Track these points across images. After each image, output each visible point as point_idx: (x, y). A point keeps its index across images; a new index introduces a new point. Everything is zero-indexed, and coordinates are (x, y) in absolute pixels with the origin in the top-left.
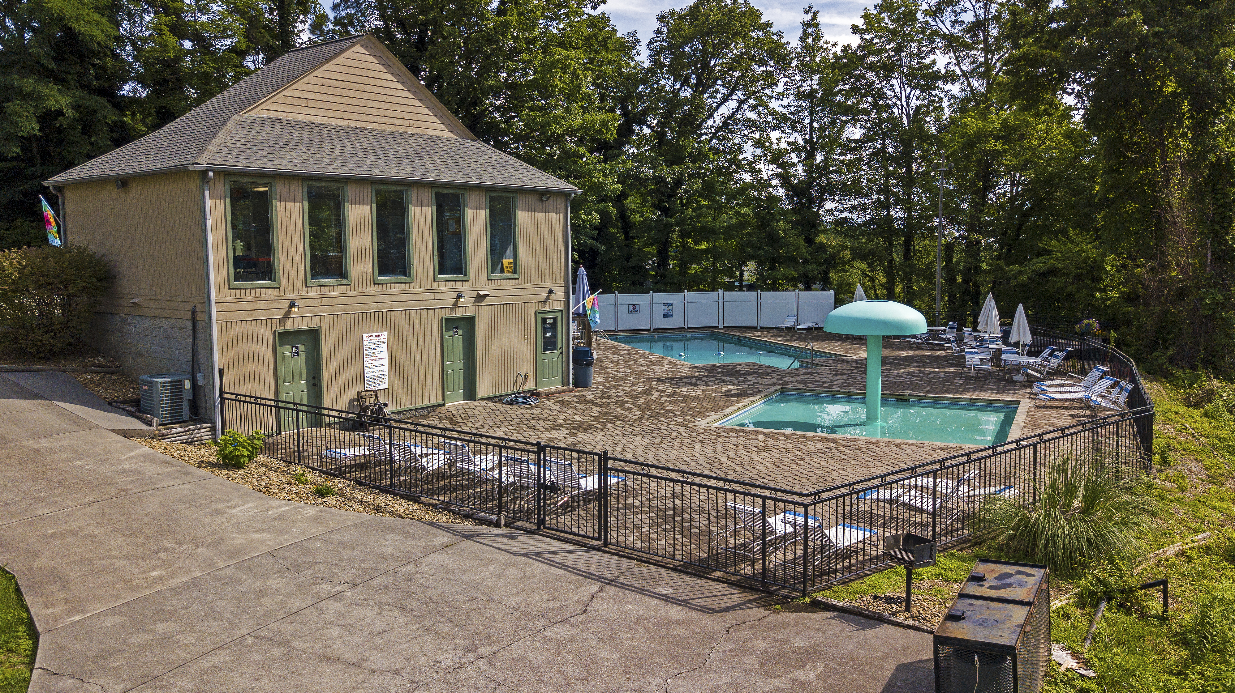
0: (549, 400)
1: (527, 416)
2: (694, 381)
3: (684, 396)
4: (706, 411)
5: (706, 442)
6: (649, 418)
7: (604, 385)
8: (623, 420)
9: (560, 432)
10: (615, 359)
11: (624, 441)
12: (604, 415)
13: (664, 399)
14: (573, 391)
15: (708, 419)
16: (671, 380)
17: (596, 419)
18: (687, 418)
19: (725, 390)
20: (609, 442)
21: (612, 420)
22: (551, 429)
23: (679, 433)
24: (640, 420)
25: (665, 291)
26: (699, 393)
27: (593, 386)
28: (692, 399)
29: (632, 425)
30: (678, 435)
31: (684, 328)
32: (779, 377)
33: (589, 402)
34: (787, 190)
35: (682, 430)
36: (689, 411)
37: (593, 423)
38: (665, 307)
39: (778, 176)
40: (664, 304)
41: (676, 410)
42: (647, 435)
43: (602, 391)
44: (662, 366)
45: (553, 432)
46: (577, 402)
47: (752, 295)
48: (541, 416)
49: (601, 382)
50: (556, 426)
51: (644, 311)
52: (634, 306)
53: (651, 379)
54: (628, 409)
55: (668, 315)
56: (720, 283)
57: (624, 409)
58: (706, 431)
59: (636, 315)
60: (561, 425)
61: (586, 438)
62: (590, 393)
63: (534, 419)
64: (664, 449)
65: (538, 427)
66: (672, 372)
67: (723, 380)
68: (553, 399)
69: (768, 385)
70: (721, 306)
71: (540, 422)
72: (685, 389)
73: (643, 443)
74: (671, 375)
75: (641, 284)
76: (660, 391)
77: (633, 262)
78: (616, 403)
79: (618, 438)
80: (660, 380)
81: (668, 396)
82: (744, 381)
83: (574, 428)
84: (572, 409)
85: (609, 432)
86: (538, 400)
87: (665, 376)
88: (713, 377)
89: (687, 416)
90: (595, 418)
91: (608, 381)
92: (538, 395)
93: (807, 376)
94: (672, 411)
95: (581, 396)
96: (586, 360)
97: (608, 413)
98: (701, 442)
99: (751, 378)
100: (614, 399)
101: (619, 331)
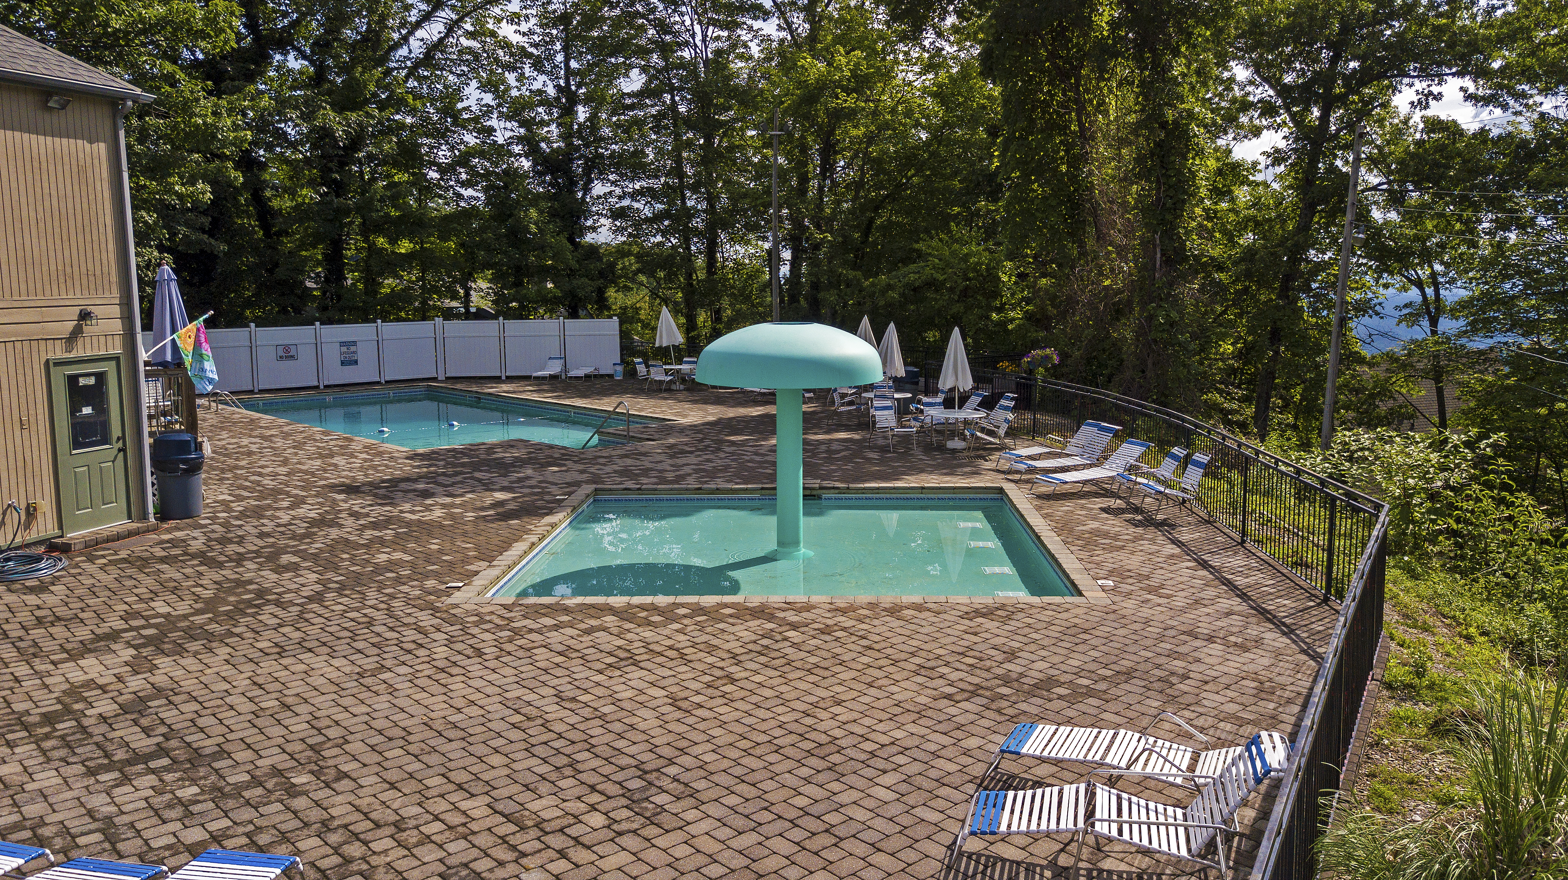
0: (91, 559)
1: (24, 616)
2: (421, 486)
3: (409, 524)
4: (466, 560)
5: (490, 651)
6: (341, 590)
7: (228, 509)
8: (278, 603)
9: (109, 659)
10: (254, 448)
11: (283, 674)
12: (230, 591)
13: (369, 533)
14: (155, 530)
15: (478, 582)
16: (374, 486)
17: (210, 605)
18: (430, 583)
19: (488, 501)
20: (243, 683)
21: (249, 603)
22: (85, 649)
23: (420, 630)
24: (318, 598)
25: (341, 321)
26: (438, 513)
27: (205, 513)
28: (428, 529)
29: (300, 615)
30: (419, 637)
31: (378, 383)
32: (581, 467)
33: (193, 556)
34: (535, 164)
35: (426, 619)
36: (429, 562)
37: (199, 619)
38: (344, 349)
39: (520, 140)
40: (343, 344)
41: (399, 563)
42: (342, 647)
43: (226, 525)
44: (352, 456)
45: (89, 662)
46: (163, 560)
47: (490, 327)
48: (62, 611)
49: (223, 502)
50: (98, 638)
51: (306, 354)
52: (287, 348)
53: (333, 487)
54: (287, 568)
55: (349, 362)
56: (435, 307)
57: (279, 570)
58: (481, 620)
59: (291, 363)
60: (114, 636)
61: (178, 673)
62: (196, 533)
63: (40, 621)
64: (392, 690)
65: (48, 645)
66: (374, 468)
67: (479, 480)
68: (105, 555)
69: (569, 484)
70: (439, 343)
71: (58, 630)
72: (407, 506)
73: (334, 675)
74: (374, 476)
75: (298, 311)
76: (355, 515)
77: (281, 273)
78: (258, 553)
79: (268, 665)
80: (351, 490)
81: (375, 526)
82: (520, 480)
83: (150, 641)
84: (149, 581)
85: (244, 648)
86: (65, 562)
87: (361, 477)
88: (456, 474)
89: (426, 576)
90: (207, 601)
91: (239, 498)
92: (66, 549)
93: (629, 462)
94: (392, 565)
95: (174, 543)
96: (185, 462)
97: (239, 583)
98: (479, 653)
99: (529, 472)
100: (253, 544)
101: (261, 391)
